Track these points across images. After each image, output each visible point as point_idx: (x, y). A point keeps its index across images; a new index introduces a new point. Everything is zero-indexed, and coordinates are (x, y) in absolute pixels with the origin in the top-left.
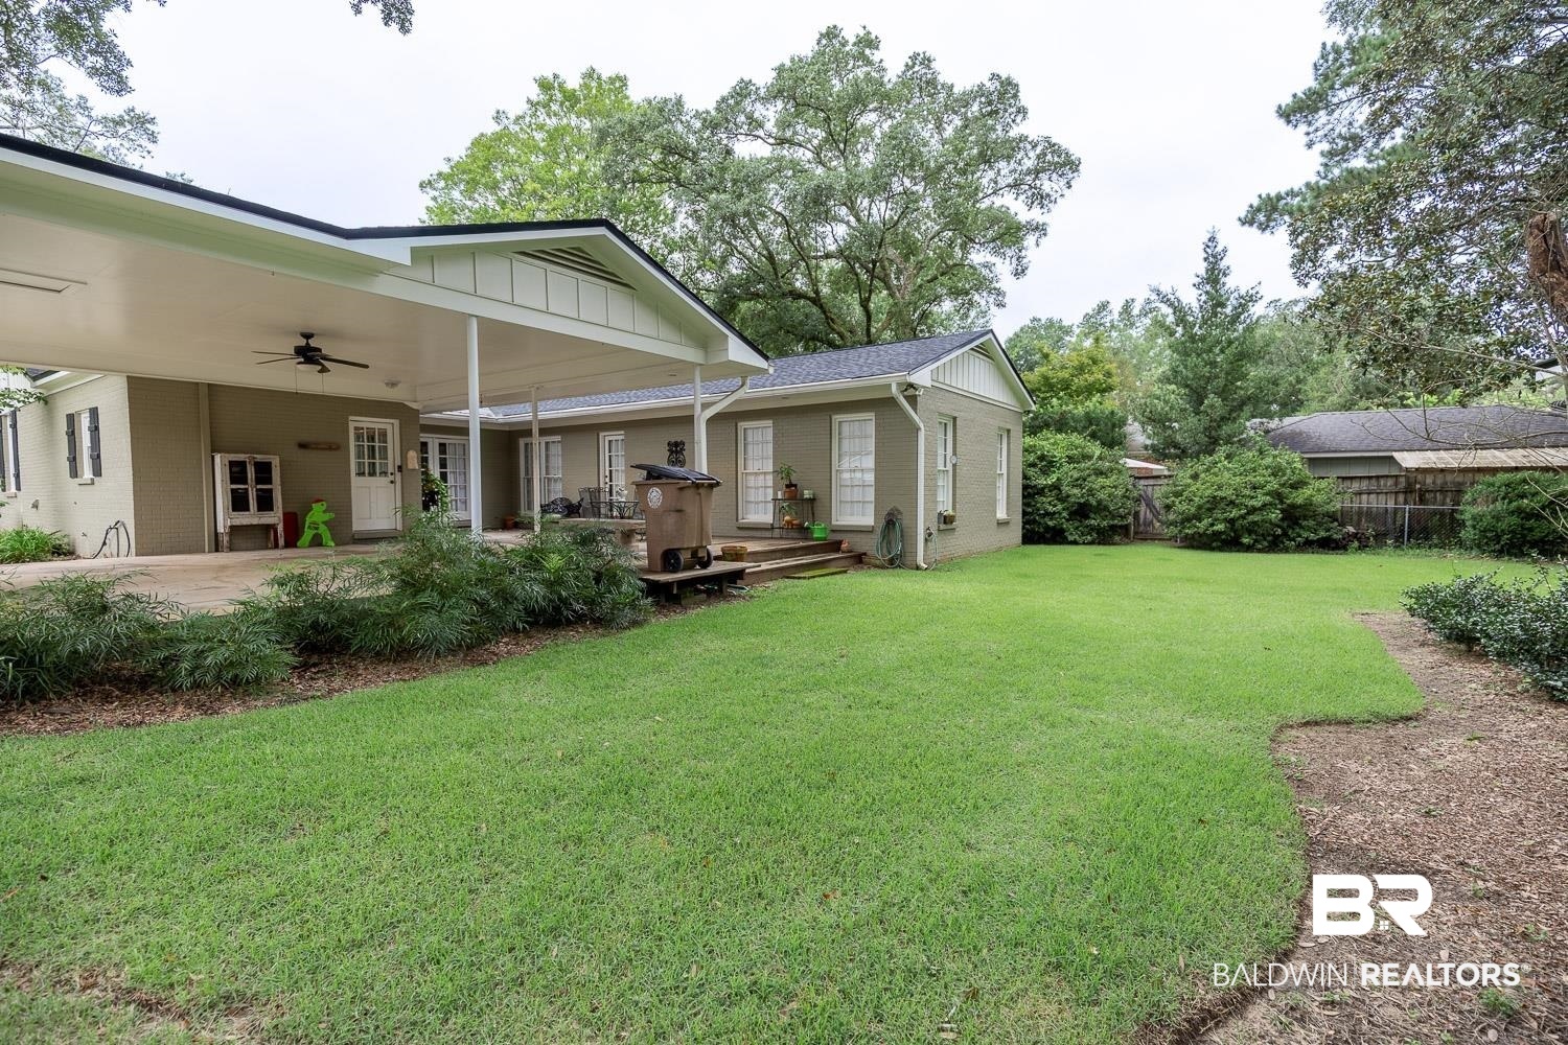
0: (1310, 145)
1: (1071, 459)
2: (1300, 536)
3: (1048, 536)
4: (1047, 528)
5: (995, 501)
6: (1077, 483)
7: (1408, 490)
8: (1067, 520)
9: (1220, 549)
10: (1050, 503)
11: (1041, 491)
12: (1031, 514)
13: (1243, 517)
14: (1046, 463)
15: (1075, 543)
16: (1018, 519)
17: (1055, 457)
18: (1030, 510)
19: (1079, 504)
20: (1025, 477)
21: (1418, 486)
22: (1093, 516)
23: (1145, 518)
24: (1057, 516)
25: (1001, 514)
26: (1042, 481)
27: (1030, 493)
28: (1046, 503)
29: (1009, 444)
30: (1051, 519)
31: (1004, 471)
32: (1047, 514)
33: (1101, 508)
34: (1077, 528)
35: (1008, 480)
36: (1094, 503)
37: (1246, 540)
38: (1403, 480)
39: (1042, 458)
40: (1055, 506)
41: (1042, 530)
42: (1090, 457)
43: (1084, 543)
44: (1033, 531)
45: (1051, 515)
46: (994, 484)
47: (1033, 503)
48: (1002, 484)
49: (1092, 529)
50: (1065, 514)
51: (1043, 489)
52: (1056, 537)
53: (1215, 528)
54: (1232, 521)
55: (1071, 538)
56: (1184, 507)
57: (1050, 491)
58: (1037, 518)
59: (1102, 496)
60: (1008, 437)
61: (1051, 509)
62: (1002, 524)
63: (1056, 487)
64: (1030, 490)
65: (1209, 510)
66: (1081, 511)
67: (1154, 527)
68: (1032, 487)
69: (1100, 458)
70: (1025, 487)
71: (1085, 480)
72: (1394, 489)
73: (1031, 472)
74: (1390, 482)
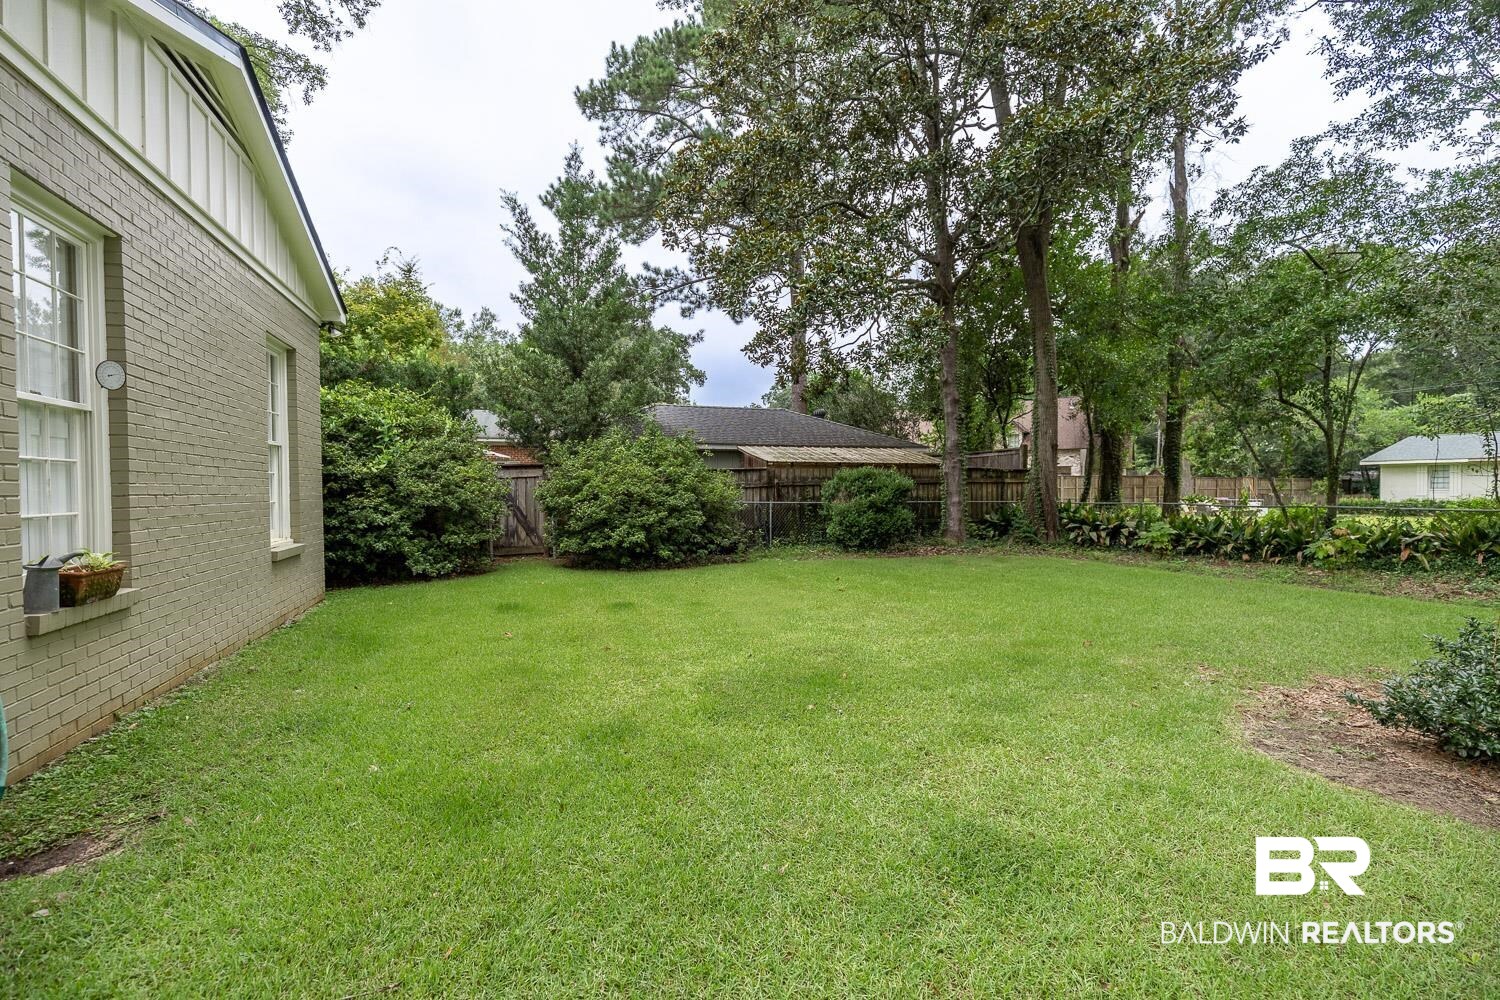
0: (603, 142)
1: (405, 432)
2: (712, 542)
3: (371, 568)
4: (371, 554)
5: (266, 509)
6: (422, 472)
7: (769, 486)
8: (411, 538)
9: (629, 568)
10: (376, 509)
11: (358, 487)
12: (337, 529)
13: (661, 522)
14: (365, 437)
15: (424, 577)
16: (316, 541)
17: (379, 424)
18: (335, 522)
19: (428, 508)
20: (327, 461)
21: (776, 481)
22: (452, 528)
23: (507, 526)
24: (390, 531)
25: (281, 539)
26: (357, 468)
27: (337, 490)
28: (369, 508)
29: (292, 381)
30: (378, 538)
31: (282, 438)
32: (373, 528)
33: (467, 515)
34: (424, 551)
35: (294, 460)
36: (457, 507)
37: (665, 553)
38: (765, 474)
39: (353, 425)
40: (386, 513)
41: (360, 559)
42: (438, 431)
43: (440, 577)
44: (342, 562)
45: (377, 530)
46: (264, 465)
47: (341, 509)
48: (280, 471)
49: (451, 549)
50: (405, 527)
51: (360, 483)
52: (389, 570)
53: (634, 539)
54: (647, 528)
55: (417, 569)
56: (587, 509)
57: (374, 486)
58: (351, 537)
59: (465, 495)
60: (291, 366)
61: (380, 519)
62: (281, 562)
63: (385, 479)
64: (335, 486)
65: (621, 512)
66: (431, 522)
67: (519, 538)
68: (336, 478)
69: (452, 434)
70: (327, 478)
71: (434, 467)
72: (758, 484)
73: (336, 449)
74: (755, 477)
